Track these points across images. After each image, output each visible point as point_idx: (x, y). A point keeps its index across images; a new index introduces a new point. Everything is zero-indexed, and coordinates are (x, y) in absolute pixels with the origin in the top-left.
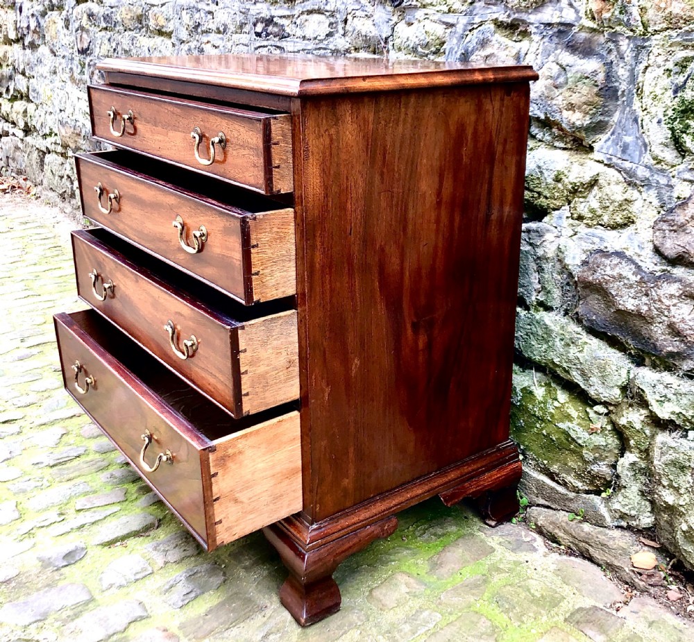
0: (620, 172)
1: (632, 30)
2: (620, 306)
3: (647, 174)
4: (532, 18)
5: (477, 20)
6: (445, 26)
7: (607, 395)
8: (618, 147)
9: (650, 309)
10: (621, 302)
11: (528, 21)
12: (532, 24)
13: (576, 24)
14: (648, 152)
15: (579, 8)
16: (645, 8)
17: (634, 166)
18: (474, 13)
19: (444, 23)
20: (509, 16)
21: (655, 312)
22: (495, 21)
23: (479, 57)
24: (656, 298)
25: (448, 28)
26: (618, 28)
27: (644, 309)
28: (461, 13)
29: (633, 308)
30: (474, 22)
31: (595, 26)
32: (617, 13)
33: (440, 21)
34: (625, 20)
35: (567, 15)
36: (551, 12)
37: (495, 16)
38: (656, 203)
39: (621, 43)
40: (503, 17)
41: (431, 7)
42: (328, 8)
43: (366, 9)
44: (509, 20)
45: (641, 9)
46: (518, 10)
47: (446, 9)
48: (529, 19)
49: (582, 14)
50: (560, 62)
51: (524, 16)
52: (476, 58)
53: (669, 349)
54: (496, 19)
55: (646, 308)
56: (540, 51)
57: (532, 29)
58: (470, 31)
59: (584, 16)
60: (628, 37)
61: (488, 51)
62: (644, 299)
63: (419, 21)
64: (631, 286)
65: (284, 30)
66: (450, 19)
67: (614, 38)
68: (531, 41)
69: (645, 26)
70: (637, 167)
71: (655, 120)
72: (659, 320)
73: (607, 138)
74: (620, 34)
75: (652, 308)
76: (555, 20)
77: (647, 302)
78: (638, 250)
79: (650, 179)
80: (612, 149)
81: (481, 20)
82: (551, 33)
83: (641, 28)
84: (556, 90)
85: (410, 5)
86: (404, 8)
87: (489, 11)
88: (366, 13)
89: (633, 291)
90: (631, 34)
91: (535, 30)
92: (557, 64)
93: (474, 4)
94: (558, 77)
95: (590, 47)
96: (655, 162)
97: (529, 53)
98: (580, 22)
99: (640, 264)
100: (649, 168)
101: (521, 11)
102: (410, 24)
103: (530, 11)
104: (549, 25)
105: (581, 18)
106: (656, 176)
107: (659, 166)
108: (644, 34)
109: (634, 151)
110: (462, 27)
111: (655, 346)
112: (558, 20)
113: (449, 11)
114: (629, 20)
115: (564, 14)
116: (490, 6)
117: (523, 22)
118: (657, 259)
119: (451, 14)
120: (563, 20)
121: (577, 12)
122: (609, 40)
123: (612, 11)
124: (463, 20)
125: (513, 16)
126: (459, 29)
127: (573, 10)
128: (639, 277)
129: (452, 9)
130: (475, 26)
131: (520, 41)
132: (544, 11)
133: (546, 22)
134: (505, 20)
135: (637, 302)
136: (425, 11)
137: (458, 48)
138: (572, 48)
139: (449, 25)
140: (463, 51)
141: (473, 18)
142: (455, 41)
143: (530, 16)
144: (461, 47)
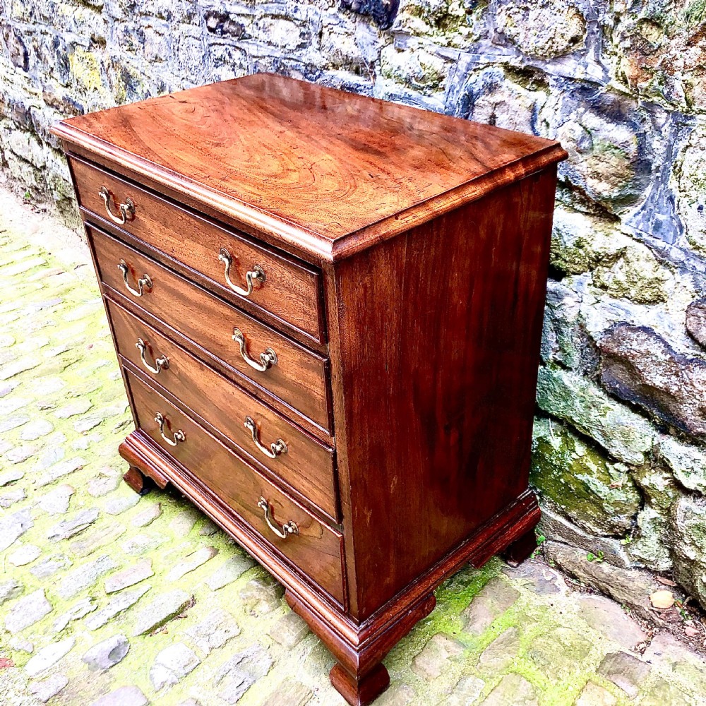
0: (650, 248)
1: (672, 104)
2: (647, 382)
3: (682, 257)
4: (550, 68)
5: (483, 60)
6: (443, 60)
7: (629, 458)
8: (650, 223)
9: (680, 390)
10: (648, 378)
11: (545, 71)
12: (551, 75)
13: (604, 84)
14: (684, 234)
15: (608, 67)
16: (691, 84)
17: (668, 246)
18: (480, 51)
19: (442, 57)
20: (522, 61)
21: (685, 393)
22: (506, 66)
23: (486, 103)
24: (688, 382)
25: (447, 63)
26: (656, 99)
27: (674, 389)
28: (463, 49)
29: (661, 385)
30: (480, 62)
31: (627, 91)
32: (656, 83)
33: (439, 54)
34: (666, 92)
35: (593, 72)
36: (574, 66)
37: (505, 59)
38: (691, 287)
39: (658, 115)
40: (515, 62)
41: (426, 36)
42: (297, 16)
43: (346, 25)
44: (523, 66)
45: (686, 85)
46: (534, 58)
47: (445, 42)
48: (546, 68)
49: (611, 74)
50: (584, 124)
51: (540, 65)
52: (483, 103)
53: (700, 430)
54: (507, 63)
55: (676, 388)
56: (559, 106)
57: (549, 80)
58: (475, 70)
59: (613, 77)
60: (666, 111)
61: (497, 97)
62: (674, 378)
63: (412, 50)
64: (660, 364)
65: (244, 31)
66: (450, 53)
67: (650, 107)
68: (549, 93)
69: (689, 104)
70: (671, 248)
71: (695, 206)
72: (690, 401)
73: (636, 212)
74: (657, 105)
75: (683, 389)
76: (578, 75)
77: (677, 383)
78: (668, 331)
79: (686, 262)
80: (642, 224)
81: (487, 61)
82: (572, 88)
83: (684, 105)
84: (580, 156)
85: (401, 30)
86: (393, 33)
87: (497, 52)
88: (346, 30)
89: (661, 368)
90: (671, 108)
91: (555, 83)
92: (581, 125)
93: (480, 41)
94: (581, 141)
95: (619, 111)
96: (692, 247)
97: (546, 106)
98: (609, 84)
99: (670, 343)
100: (685, 251)
101: (537, 59)
102: (400, 51)
103: (548, 60)
104: (571, 79)
105: (610, 79)
106: (692, 261)
107: (697, 252)
108: (687, 112)
109: (668, 231)
110: (465, 65)
111: (684, 424)
112: (582, 77)
113: (449, 44)
114: (669, 93)
115: (589, 70)
116: (499, 47)
117: (539, 70)
118: (689, 342)
119: (451, 48)
120: (588, 77)
121: (605, 70)
122: (643, 109)
123: (650, 81)
124: (466, 58)
125: (526, 63)
126: (462, 66)
127: (600, 68)
128: (668, 356)
129: (452, 44)
130: (481, 66)
131: (535, 90)
132: (565, 63)
133: (568, 76)
134: (517, 65)
135: (665, 380)
136: (420, 39)
137: (461, 88)
138: (598, 108)
139: (448, 60)
140: (467, 92)
141: (479, 57)
142: (456, 79)
143: (548, 66)
144: (463, 87)
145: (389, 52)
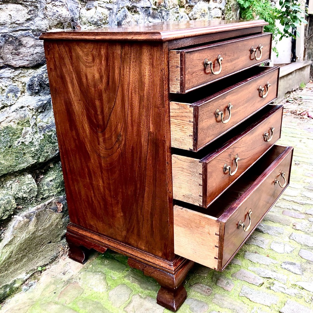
1: (166, 8)
5: (121, 6)
6: (107, 10)
11: (137, 6)
12: (138, 7)
18: (119, 3)
19: (107, 8)
20: (131, 5)
23: (126, 23)
26: (162, 8)
28: (114, 3)
31: (156, 8)
34: (165, 5)
35: (148, 4)
36: (143, 3)
37: (127, 4)
39: (163, 13)
40: (129, 5)
54: (127, 6)
56: (142, 18)
57: (138, 9)
58: (118, 11)
59: (153, 4)
61: (128, 20)
63: (96, 7)
66: (110, 6)
68: (139, 14)
74: (163, 10)
76: (145, 6)
82: (143, 11)
83: (169, 8)
87: (124, 2)
90: (166, 10)
91: (140, 10)
95: (154, 15)
97: (140, 19)
98: (152, 6)
101: (135, 2)
102: (88, 9)
103: (137, 2)
104: (143, 8)
117: (135, 7)
119: (110, 4)
120: (147, 6)
122: (160, 12)
123: (163, 2)
124: (115, 7)
125: (133, 4)
126: (115, 10)
127: (149, 2)
129: (110, 1)
130: (120, 9)
136: (99, 2)
138: (149, 15)
139: (110, 9)
140: (118, 21)
141: (119, 6)
142: (113, 16)
143: (138, 4)
144: (116, 19)
145: (84, 11)
